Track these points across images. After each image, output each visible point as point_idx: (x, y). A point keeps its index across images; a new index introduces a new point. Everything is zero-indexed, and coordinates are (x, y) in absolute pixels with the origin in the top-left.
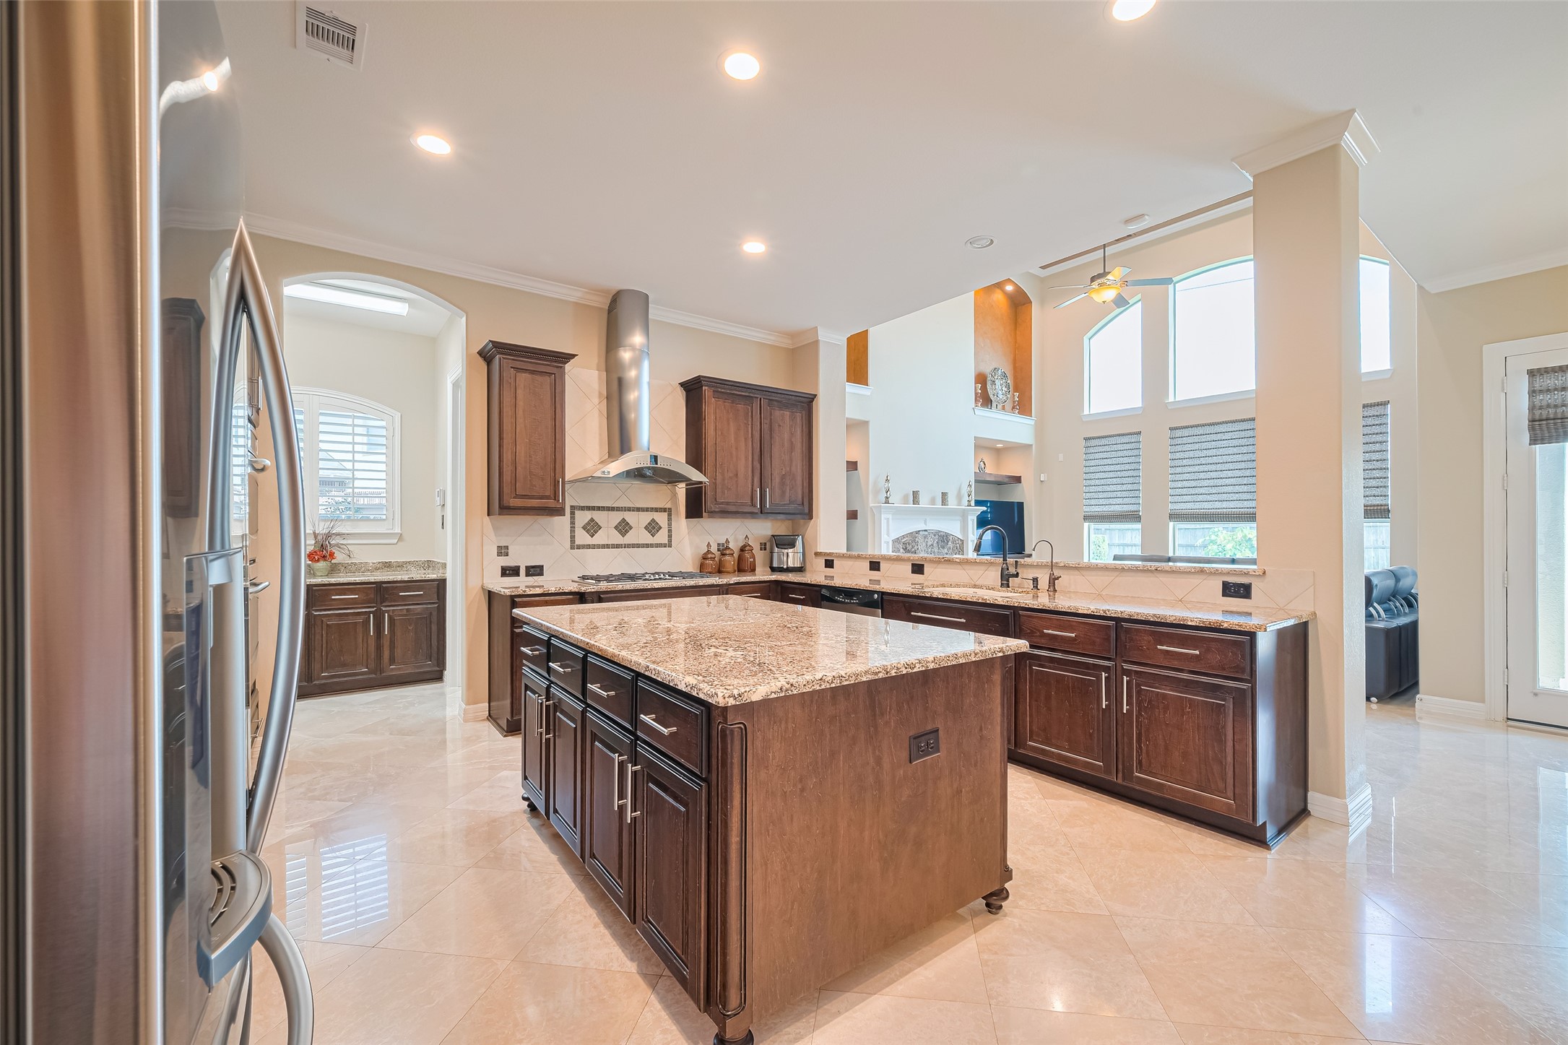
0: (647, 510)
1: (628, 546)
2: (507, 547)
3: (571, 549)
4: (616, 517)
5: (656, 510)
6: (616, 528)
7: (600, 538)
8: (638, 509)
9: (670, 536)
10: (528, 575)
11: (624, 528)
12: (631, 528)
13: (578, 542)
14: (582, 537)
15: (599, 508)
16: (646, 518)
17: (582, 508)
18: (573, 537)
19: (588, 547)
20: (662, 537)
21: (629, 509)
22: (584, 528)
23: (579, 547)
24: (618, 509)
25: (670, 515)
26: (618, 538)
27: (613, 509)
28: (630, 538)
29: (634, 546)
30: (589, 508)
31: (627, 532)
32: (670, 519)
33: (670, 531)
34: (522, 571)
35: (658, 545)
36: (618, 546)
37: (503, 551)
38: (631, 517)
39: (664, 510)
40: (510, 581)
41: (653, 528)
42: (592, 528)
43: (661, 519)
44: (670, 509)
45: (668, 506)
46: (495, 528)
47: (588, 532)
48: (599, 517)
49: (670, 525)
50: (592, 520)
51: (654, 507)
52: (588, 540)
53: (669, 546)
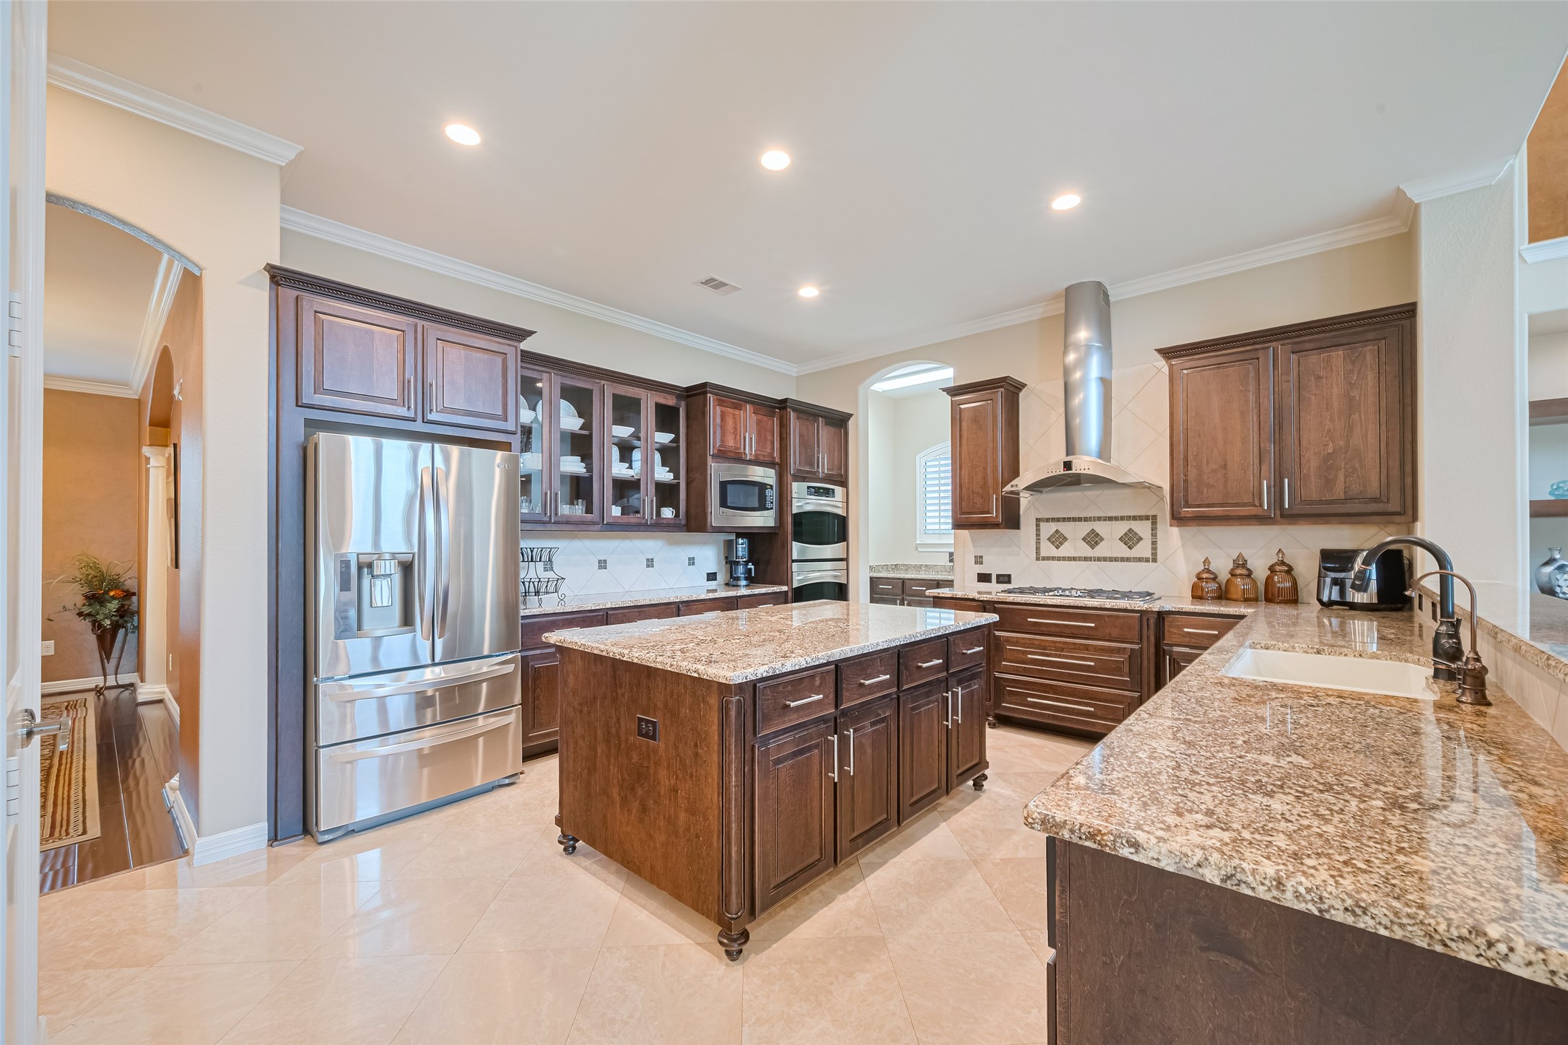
0: (1122, 518)
1: (1099, 559)
2: (981, 557)
3: (1037, 560)
4: (1085, 528)
5: (1135, 518)
6: (1084, 539)
7: (1065, 550)
8: (1110, 519)
9: (1154, 548)
10: (998, 582)
11: (1093, 539)
12: (1102, 539)
13: (1043, 554)
14: (1048, 549)
15: (1064, 520)
16: (1122, 528)
17: (1047, 520)
18: (1038, 549)
19: (1053, 558)
20: (1143, 549)
21: (1099, 519)
22: (1049, 539)
23: (1044, 559)
24: (1086, 519)
25: (1154, 523)
26: (1086, 550)
27: (1080, 519)
28: (1100, 551)
29: (1105, 559)
30: (1053, 520)
31: (1097, 543)
32: (1154, 529)
33: (1154, 543)
34: (994, 578)
35: (1140, 560)
36: (1086, 559)
37: (979, 560)
38: (1100, 528)
39: (1147, 518)
40: (984, 586)
41: (1130, 539)
42: (1058, 540)
43: (1143, 529)
44: (1154, 517)
45: (1151, 513)
46: (973, 540)
47: (1053, 543)
48: (1065, 528)
49: (1154, 535)
50: (1057, 531)
51: (1132, 514)
52: (1054, 552)
53: (1155, 560)
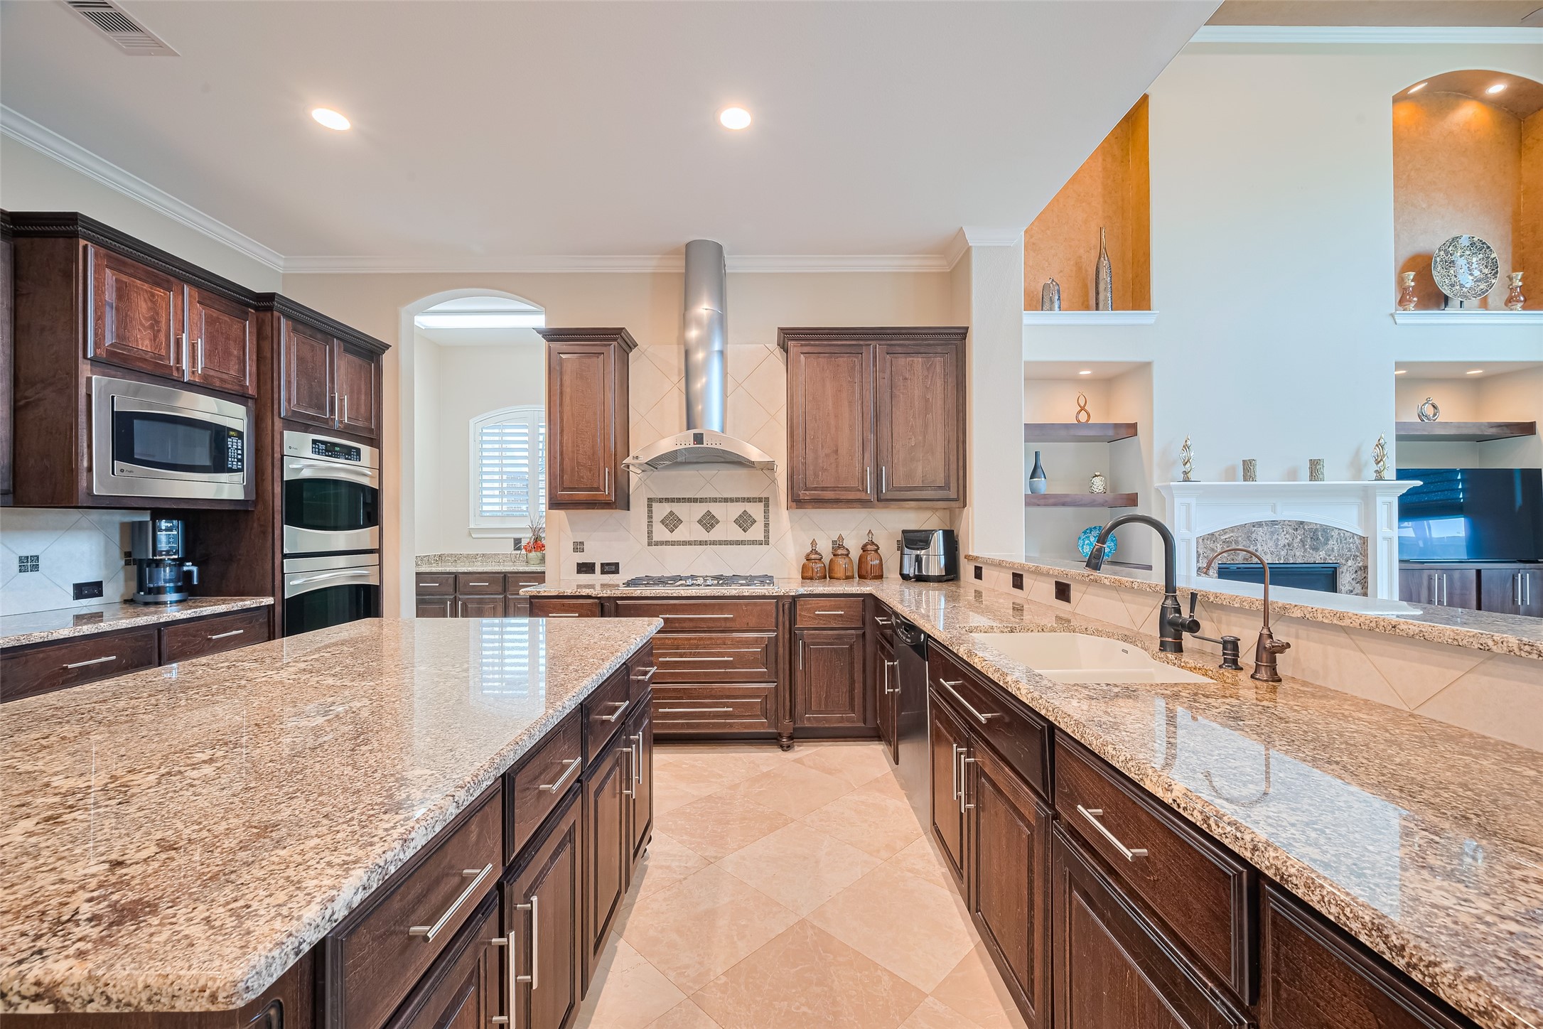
0: (737, 500)
1: (714, 543)
2: (582, 543)
3: (649, 545)
4: (700, 510)
5: (749, 500)
6: (700, 522)
7: (680, 534)
8: (726, 500)
9: (767, 531)
10: (603, 572)
11: (709, 522)
12: (718, 522)
13: (656, 538)
14: (661, 533)
15: (678, 500)
16: (736, 510)
17: (661, 500)
18: (650, 533)
19: (667, 543)
20: (756, 532)
21: (715, 500)
22: (662, 522)
23: (657, 544)
24: (702, 500)
25: (767, 506)
26: (702, 534)
27: (695, 500)
28: (716, 534)
29: (721, 543)
30: (667, 500)
31: (712, 526)
32: (766, 512)
33: (767, 525)
34: (598, 568)
35: (753, 542)
36: (701, 543)
37: (578, 547)
38: (717, 510)
39: (760, 500)
40: (585, 578)
41: (744, 522)
42: (672, 522)
43: (756, 511)
44: (767, 499)
45: (763, 495)
46: (571, 523)
47: (666, 526)
48: (679, 509)
49: (766, 517)
50: (671, 513)
51: (746, 496)
52: (667, 536)
53: (767, 543)
